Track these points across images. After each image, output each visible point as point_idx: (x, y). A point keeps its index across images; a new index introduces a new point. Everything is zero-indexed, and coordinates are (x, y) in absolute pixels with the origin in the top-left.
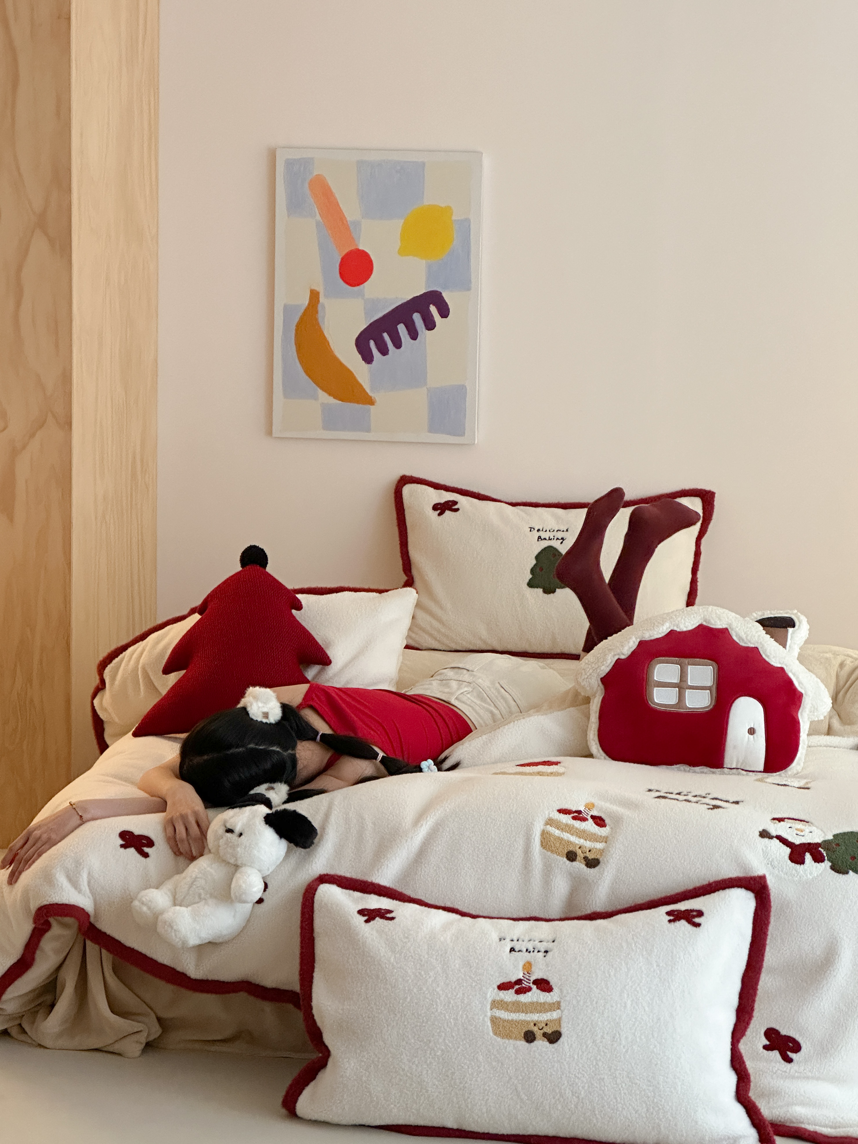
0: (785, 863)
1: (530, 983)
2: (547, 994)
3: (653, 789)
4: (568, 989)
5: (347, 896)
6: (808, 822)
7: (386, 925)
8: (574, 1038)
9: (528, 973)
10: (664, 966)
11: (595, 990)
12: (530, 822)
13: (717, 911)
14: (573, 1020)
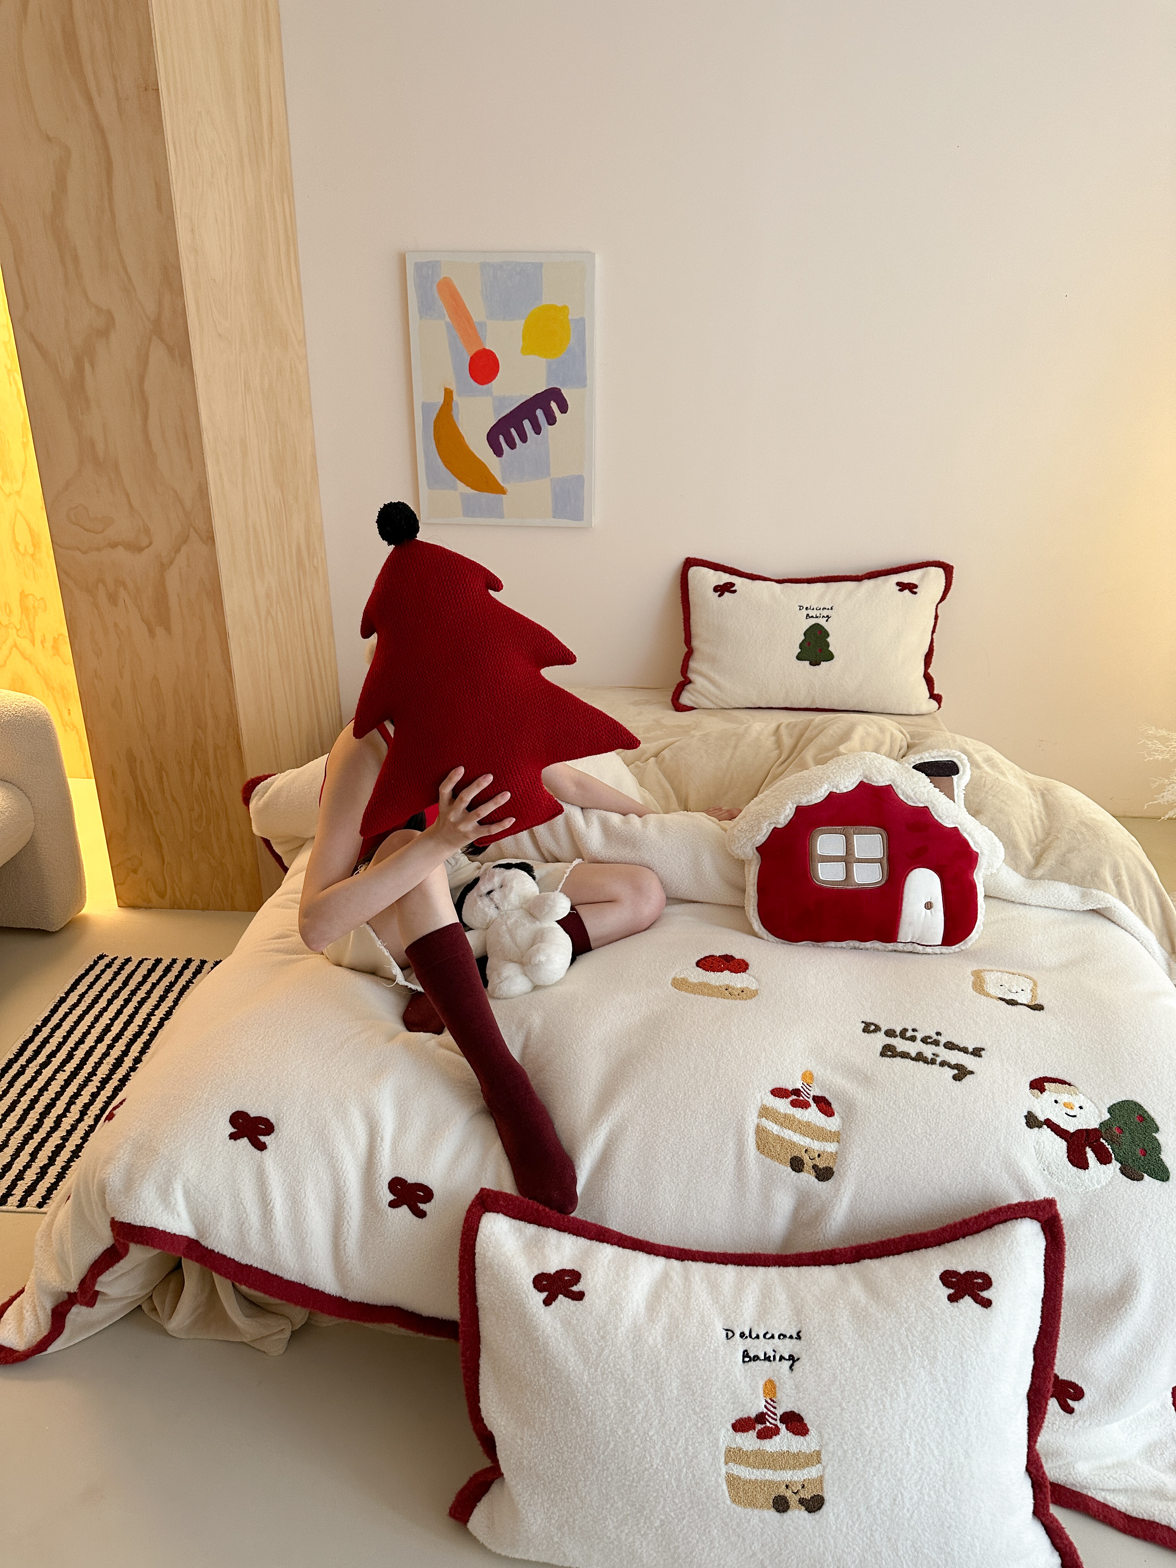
0: (1065, 1168)
1: (776, 1420)
2: (802, 1438)
3: (868, 1021)
4: (830, 1431)
5: (518, 1234)
6: (1070, 1084)
7: (574, 1312)
8: (843, 1505)
9: (772, 1403)
10: (954, 1380)
11: (867, 1432)
12: (740, 1114)
13: (1008, 1274)
14: (839, 1479)
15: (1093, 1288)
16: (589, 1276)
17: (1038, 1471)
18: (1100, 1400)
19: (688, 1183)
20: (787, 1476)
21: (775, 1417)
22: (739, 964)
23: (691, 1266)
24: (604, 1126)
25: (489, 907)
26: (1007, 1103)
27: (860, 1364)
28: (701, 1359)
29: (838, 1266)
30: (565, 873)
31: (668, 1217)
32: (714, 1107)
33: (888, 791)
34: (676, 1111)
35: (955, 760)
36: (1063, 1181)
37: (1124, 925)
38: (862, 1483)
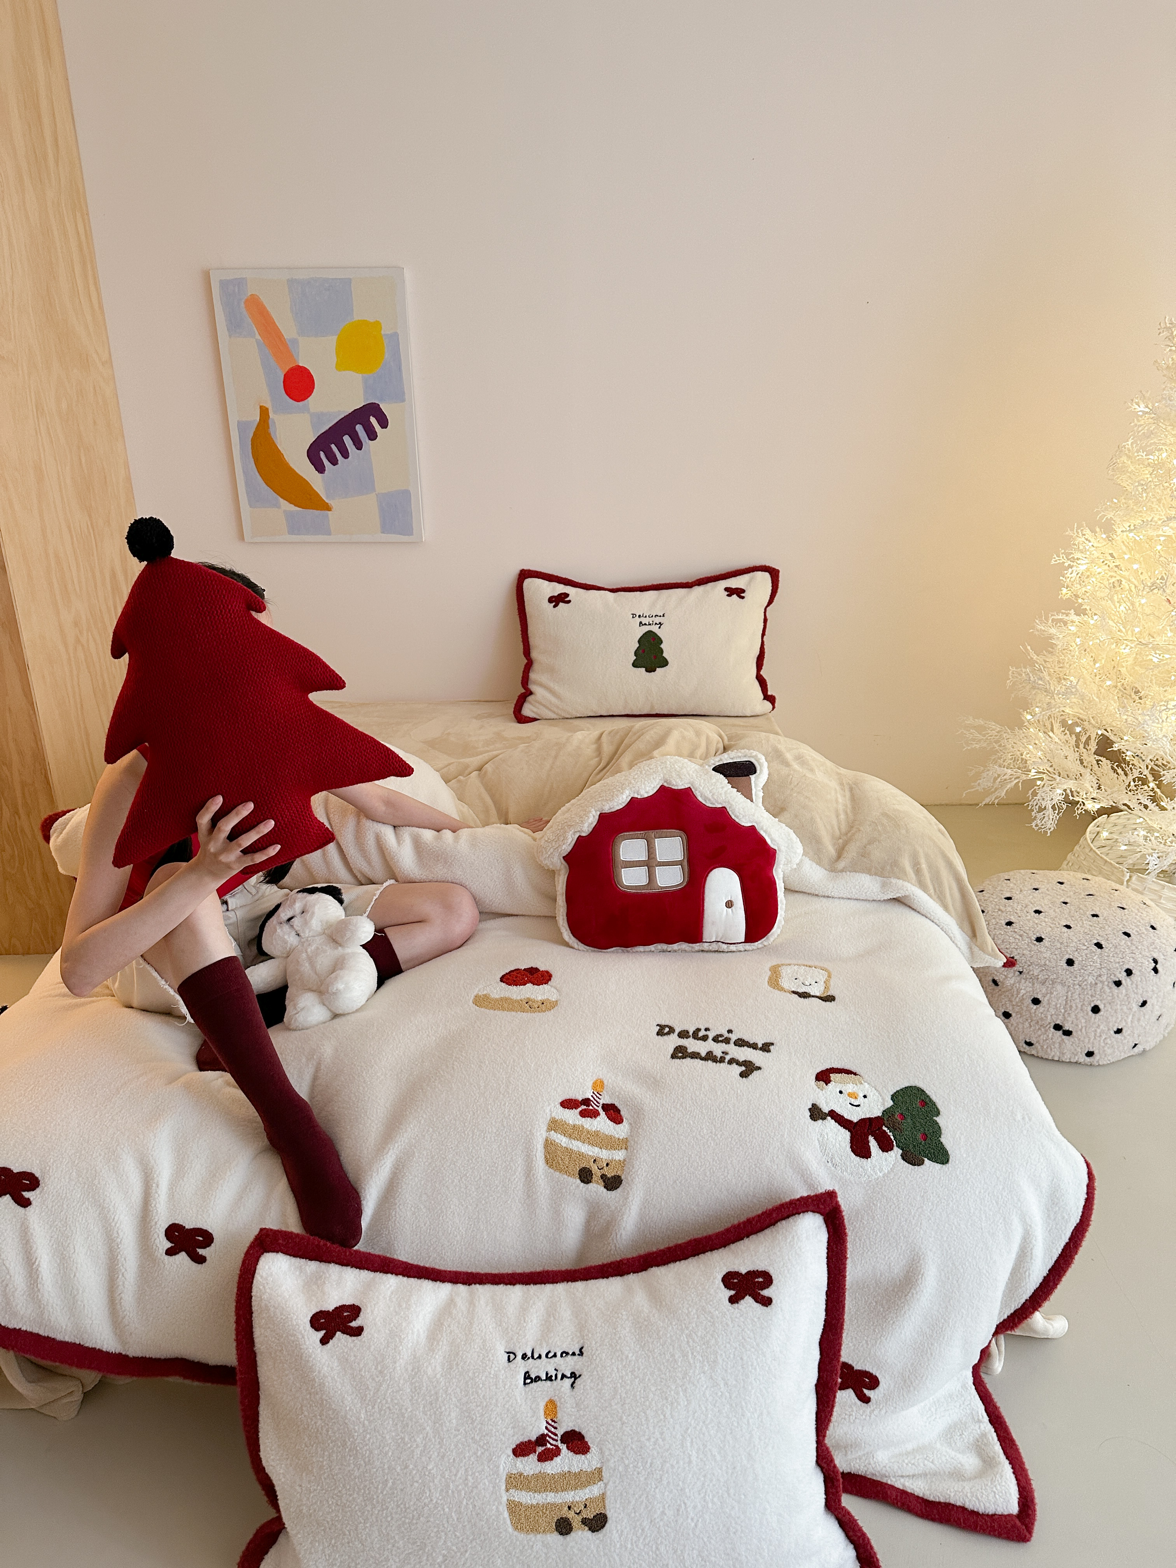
0: (848, 1159)
1: (557, 1441)
2: (583, 1456)
3: (663, 1023)
4: (610, 1446)
5: (298, 1273)
6: (855, 1074)
7: (351, 1349)
8: (625, 1521)
9: (553, 1424)
10: (734, 1382)
11: (648, 1444)
12: (529, 1129)
13: (788, 1271)
14: (621, 1494)
15: (881, 1276)
16: (369, 1311)
17: (828, 1465)
18: (895, 1387)
19: (477, 1205)
20: (570, 1496)
21: (556, 1438)
22: (542, 976)
23: (477, 1289)
24: (390, 1154)
25: (289, 934)
26: (791, 1097)
27: (641, 1376)
28: (481, 1385)
29: (626, 1277)
30: (375, 895)
31: (457, 1241)
32: (503, 1125)
33: (687, 794)
34: (464, 1132)
35: (753, 760)
36: (846, 1171)
37: (924, 912)
38: (644, 1497)
